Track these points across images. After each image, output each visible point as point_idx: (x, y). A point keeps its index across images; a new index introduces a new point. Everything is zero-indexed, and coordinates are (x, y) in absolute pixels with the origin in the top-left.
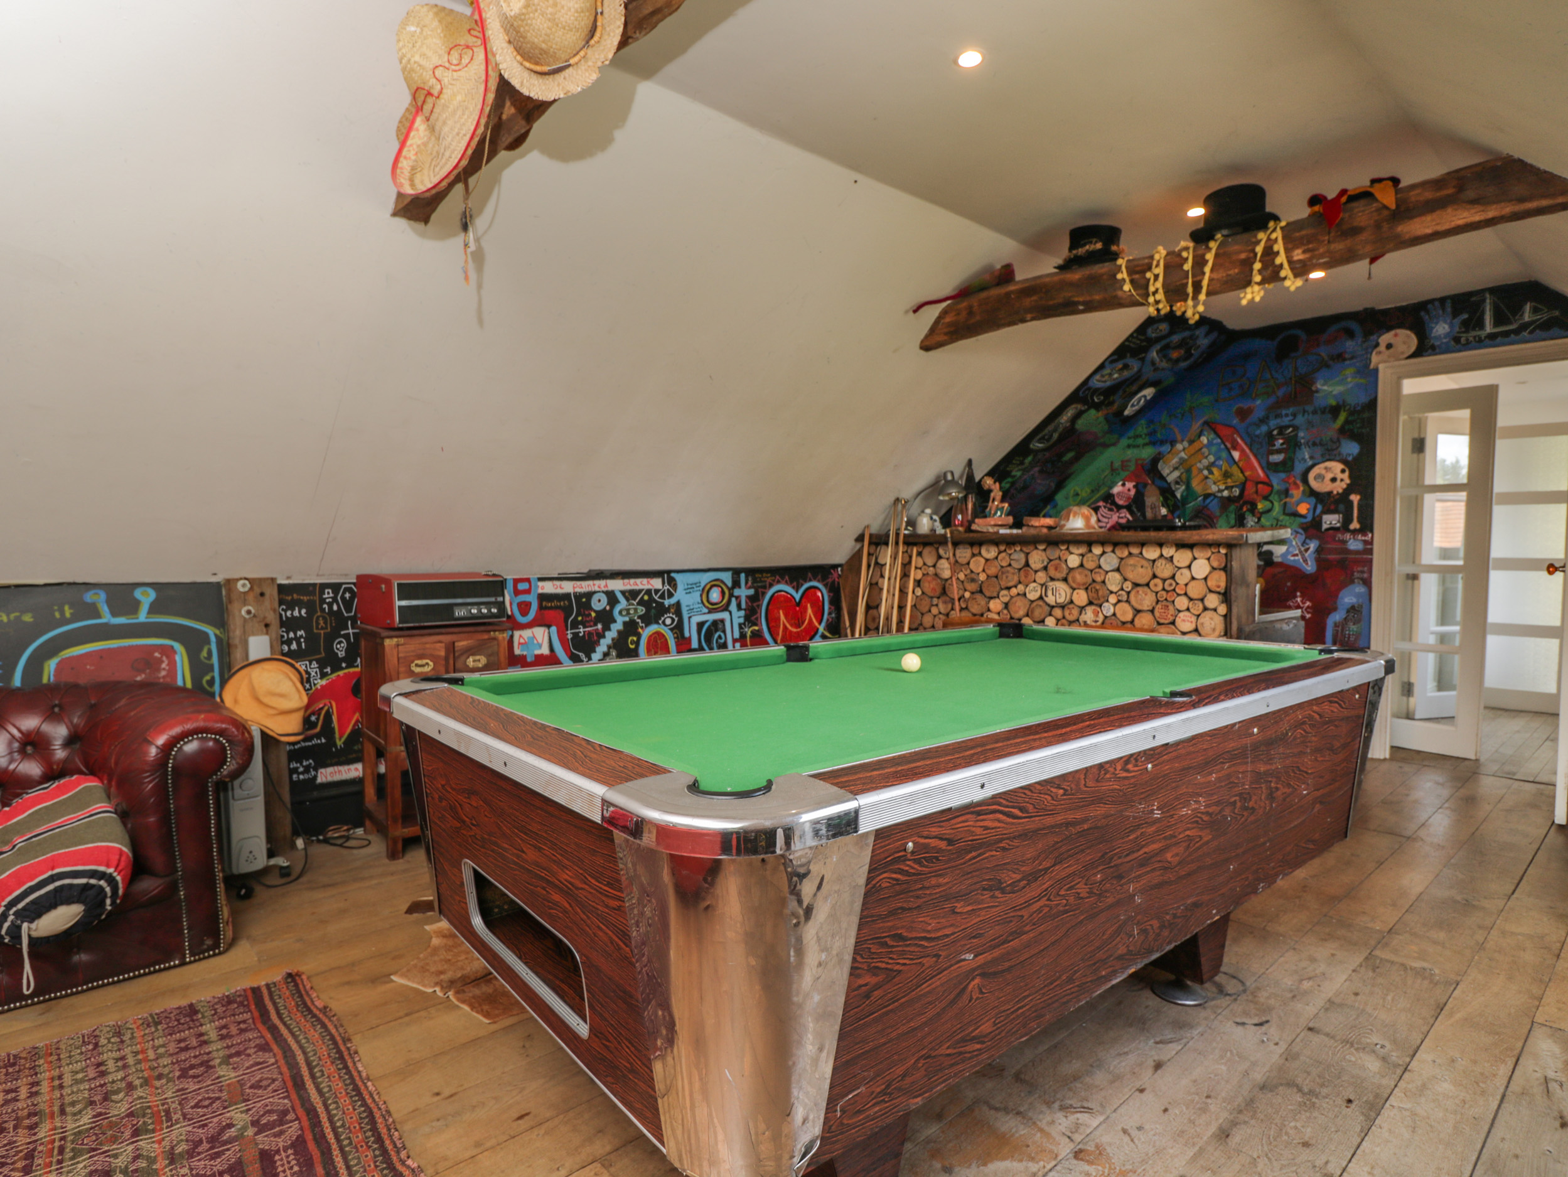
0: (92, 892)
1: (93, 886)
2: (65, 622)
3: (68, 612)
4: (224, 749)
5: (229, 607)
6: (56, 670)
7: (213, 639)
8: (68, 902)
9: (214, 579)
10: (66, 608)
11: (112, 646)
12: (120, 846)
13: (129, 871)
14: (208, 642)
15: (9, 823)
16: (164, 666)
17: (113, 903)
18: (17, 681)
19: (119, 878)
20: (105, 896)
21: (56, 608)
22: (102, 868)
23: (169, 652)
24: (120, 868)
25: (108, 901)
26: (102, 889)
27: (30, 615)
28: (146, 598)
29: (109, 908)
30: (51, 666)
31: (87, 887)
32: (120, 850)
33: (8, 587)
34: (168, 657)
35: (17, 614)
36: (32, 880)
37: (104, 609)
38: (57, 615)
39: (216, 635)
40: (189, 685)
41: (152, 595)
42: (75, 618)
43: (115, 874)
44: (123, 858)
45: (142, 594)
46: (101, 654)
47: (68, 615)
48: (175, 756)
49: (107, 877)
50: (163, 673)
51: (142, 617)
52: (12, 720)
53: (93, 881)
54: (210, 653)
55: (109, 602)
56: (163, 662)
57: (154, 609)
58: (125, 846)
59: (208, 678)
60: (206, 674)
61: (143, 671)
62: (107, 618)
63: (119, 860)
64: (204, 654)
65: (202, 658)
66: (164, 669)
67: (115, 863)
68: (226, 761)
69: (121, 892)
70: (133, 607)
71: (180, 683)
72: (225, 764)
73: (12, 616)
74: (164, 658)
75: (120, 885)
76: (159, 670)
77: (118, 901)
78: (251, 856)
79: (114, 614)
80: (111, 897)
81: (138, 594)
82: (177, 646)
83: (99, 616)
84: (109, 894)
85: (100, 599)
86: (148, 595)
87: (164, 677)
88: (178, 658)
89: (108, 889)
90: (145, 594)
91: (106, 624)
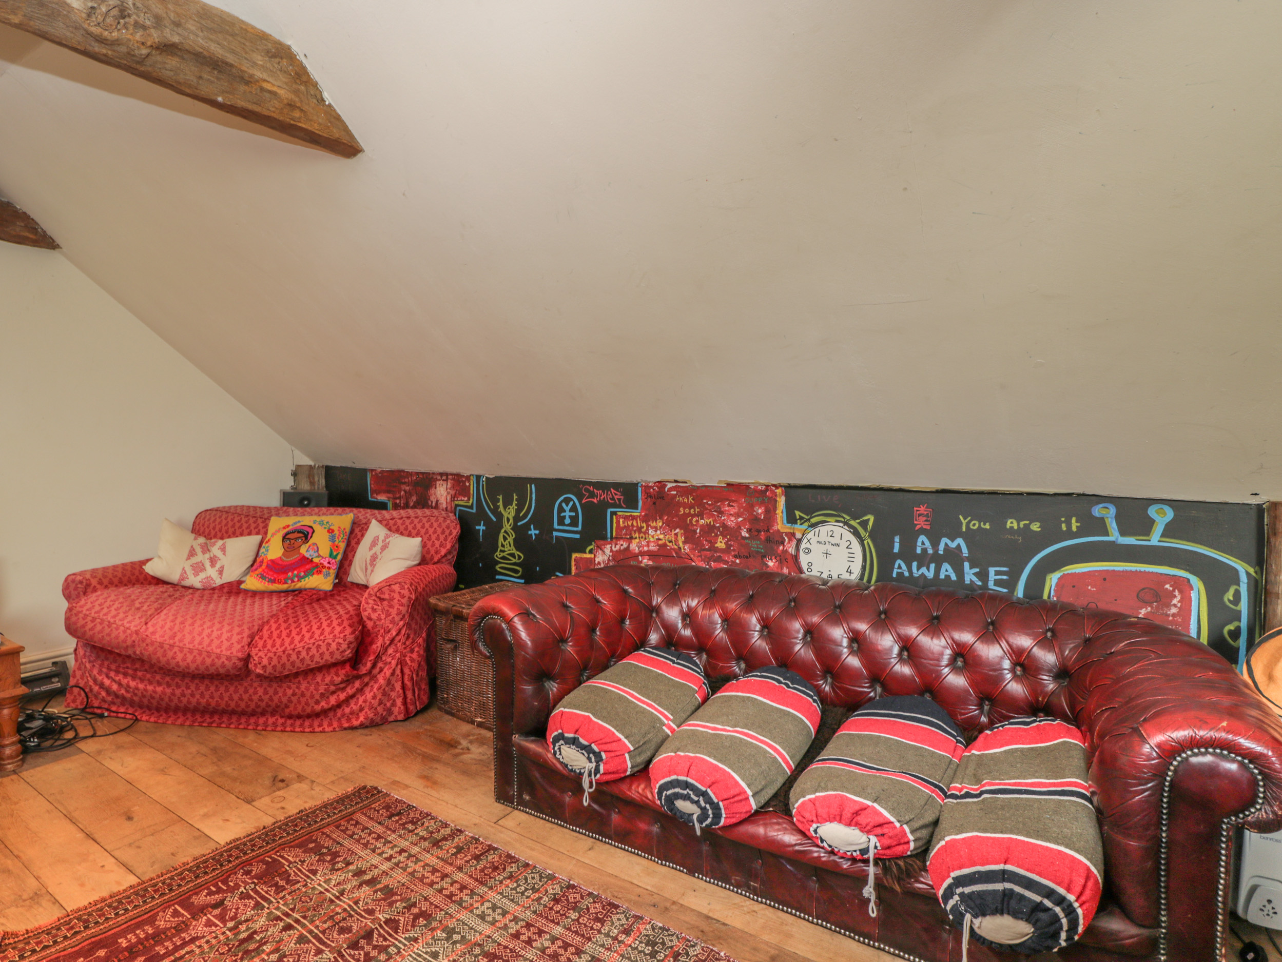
0: (1043, 916)
1: (1048, 910)
2: (1070, 535)
3: (1075, 525)
4: (1255, 782)
5: (1272, 540)
6: (1057, 585)
7: (1244, 578)
8: (1016, 915)
9: (1254, 501)
10: (1074, 520)
11: (1116, 569)
12: (1088, 863)
13: (1094, 905)
14: (1237, 582)
15: (986, 752)
16: (1175, 601)
17: (1069, 938)
18: (1020, 592)
19: (1080, 911)
20: (1061, 928)
21: (1063, 519)
22: (1061, 891)
23: (1183, 586)
24: (1083, 898)
25: (1063, 935)
26: (1057, 919)
27: (1038, 524)
28: (1162, 517)
29: (1064, 944)
30: (1053, 579)
31: (1039, 907)
32: (1088, 869)
33: (1021, 494)
34: (1181, 592)
35: (1027, 522)
36: (983, 865)
37: (1112, 526)
38: (1064, 527)
39: (1248, 574)
40: (1204, 640)
41: (1170, 514)
42: (1080, 533)
43: (1076, 905)
44: (1090, 884)
45: (1157, 512)
46: (1105, 576)
47: (1074, 529)
48: (1176, 767)
49: (1065, 905)
50: (1174, 610)
51: (1155, 539)
52: (1006, 636)
53: (1048, 903)
54: (1237, 595)
55: (1118, 518)
56: (1175, 597)
57: (1169, 532)
58: (1095, 866)
59: (1231, 627)
60: (1230, 622)
61: (1149, 603)
62: (1114, 535)
63: (1084, 887)
64: (1230, 595)
65: (1226, 599)
66: (1175, 606)
67: (1078, 889)
68: (1255, 803)
69: (1080, 929)
70: (1146, 526)
71: (1193, 633)
72: (1253, 805)
73: (1022, 524)
74: (1177, 593)
75: (1081, 921)
76: (1168, 606)
77: (1076, 938)
78: (1269, 907)
79: (1123, 534)
80: (1067, 931)
81: (1152, 511)
82: (1195, 581)
83: (1107, 534)
84: (1065, 927)
85: (1108, 513)
86: (1165, 514)
87: (1174, 615)
88: (1194, 595)
89: (1064, 921)
90: (1161, 512)
91: (1113, 543)
